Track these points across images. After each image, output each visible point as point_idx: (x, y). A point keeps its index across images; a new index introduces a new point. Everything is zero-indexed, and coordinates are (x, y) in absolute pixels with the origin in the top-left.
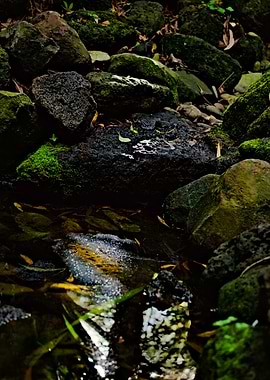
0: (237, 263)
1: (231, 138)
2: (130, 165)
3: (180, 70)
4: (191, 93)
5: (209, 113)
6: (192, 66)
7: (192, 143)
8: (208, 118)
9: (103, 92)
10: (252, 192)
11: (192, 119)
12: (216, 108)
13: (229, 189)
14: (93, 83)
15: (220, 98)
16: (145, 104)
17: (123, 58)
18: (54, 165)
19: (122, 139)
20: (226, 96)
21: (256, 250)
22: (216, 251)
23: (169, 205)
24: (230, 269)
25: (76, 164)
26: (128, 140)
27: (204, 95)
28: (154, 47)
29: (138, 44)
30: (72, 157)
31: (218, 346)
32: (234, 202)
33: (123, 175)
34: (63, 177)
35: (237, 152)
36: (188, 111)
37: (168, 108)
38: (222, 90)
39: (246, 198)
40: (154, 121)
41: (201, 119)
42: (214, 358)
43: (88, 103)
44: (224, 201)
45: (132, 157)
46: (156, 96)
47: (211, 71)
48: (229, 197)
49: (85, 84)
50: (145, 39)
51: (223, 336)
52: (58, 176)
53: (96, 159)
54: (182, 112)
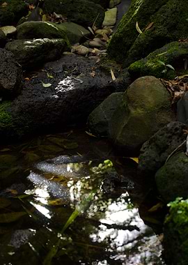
0: (160, 154)
1: (118, 63)
2: (57, 102)
3: (63, 22)
4: (76, 36)
5: (93, 47)
6: (70, 17)
7: (93, 74)
8: (94, 51)
9: (21, 56)
10: (149, 100)
11: (84, 55)
12: (95, 42)
13: (133, 102)
14: (13, 51)
15: (96, 34)
16: (52, 55)
17: (25, 27)
18: (6, 118)
19: (45, 85)
20: (99, 31)
21: (170, 142)
22: (142, 150)
23: (92, 122)
24: (157, 160)
25: (21, 112)
26: (49, 85)
27: (85, 35)
28: (41, 11)
29: (30, 12)
30: (16, 109)
31: (175, 220)
32: (140, 111)
33: (55, 111)
34: (15, 124)
35: (127, 73)
36: (80, 50)
37: (66, 53)
38: (95, 28)
39: (147, 105)
40: (61, 66)
41: (89, 53)
42: (175, 229)
43: (16, 68)
44: (133, 111)
45: (56, 97)
46: (57, 47)
47: (84, 16)
48: (135, 108)
49: (9, 54)
50: (33, 8)
51: (176, 212)
52: (11, 124)
53: (33, 105)
54: (76, 52)
